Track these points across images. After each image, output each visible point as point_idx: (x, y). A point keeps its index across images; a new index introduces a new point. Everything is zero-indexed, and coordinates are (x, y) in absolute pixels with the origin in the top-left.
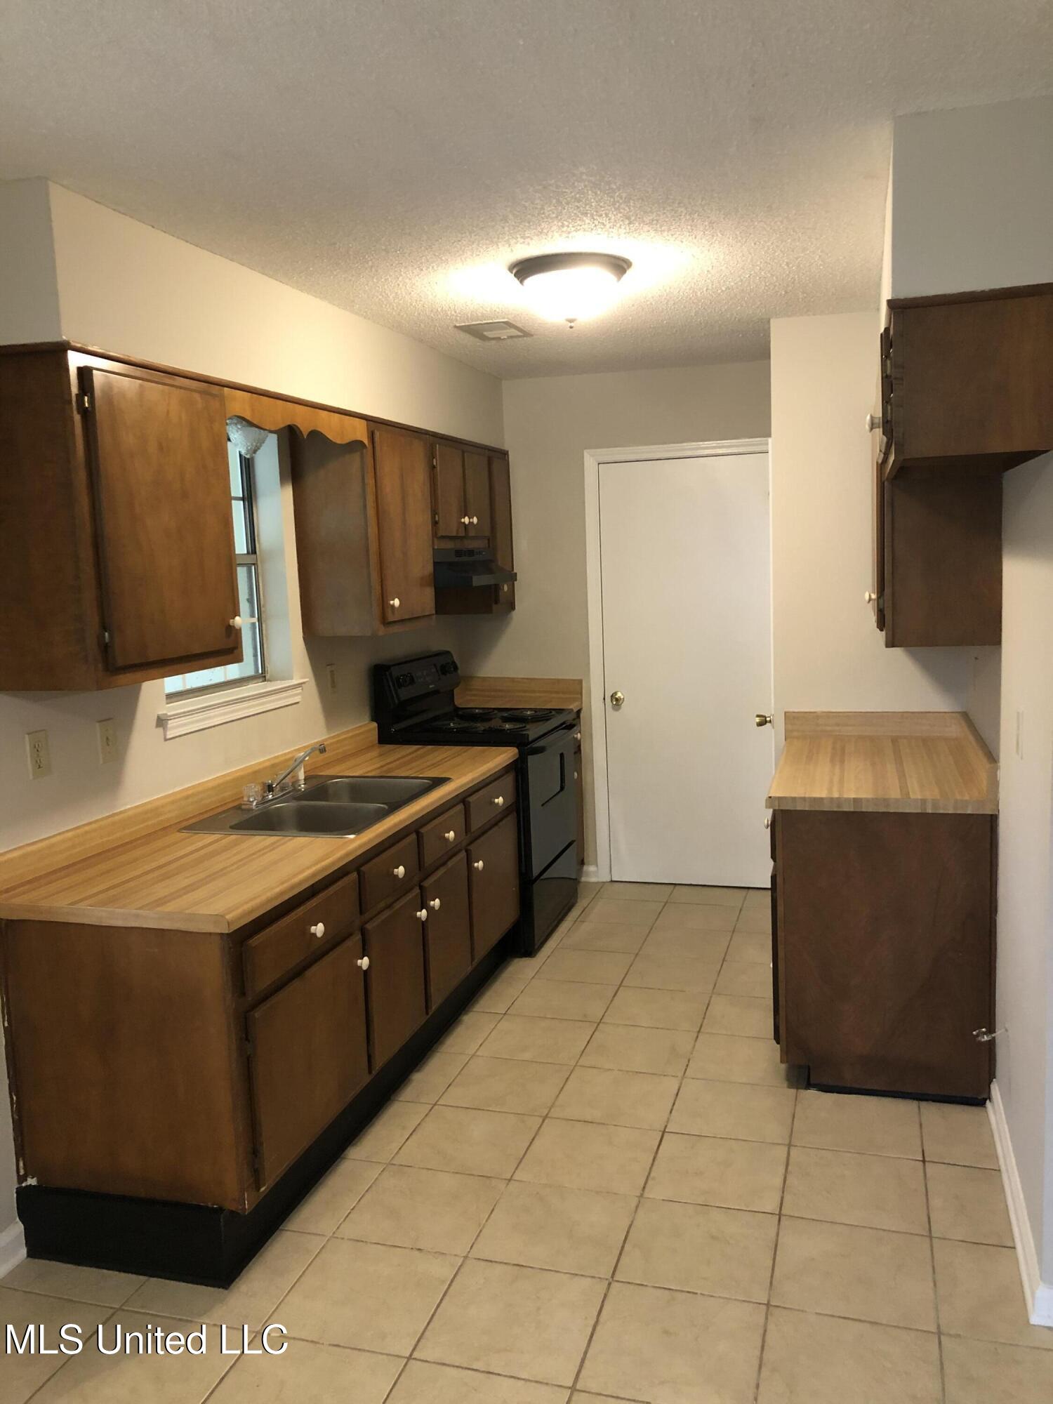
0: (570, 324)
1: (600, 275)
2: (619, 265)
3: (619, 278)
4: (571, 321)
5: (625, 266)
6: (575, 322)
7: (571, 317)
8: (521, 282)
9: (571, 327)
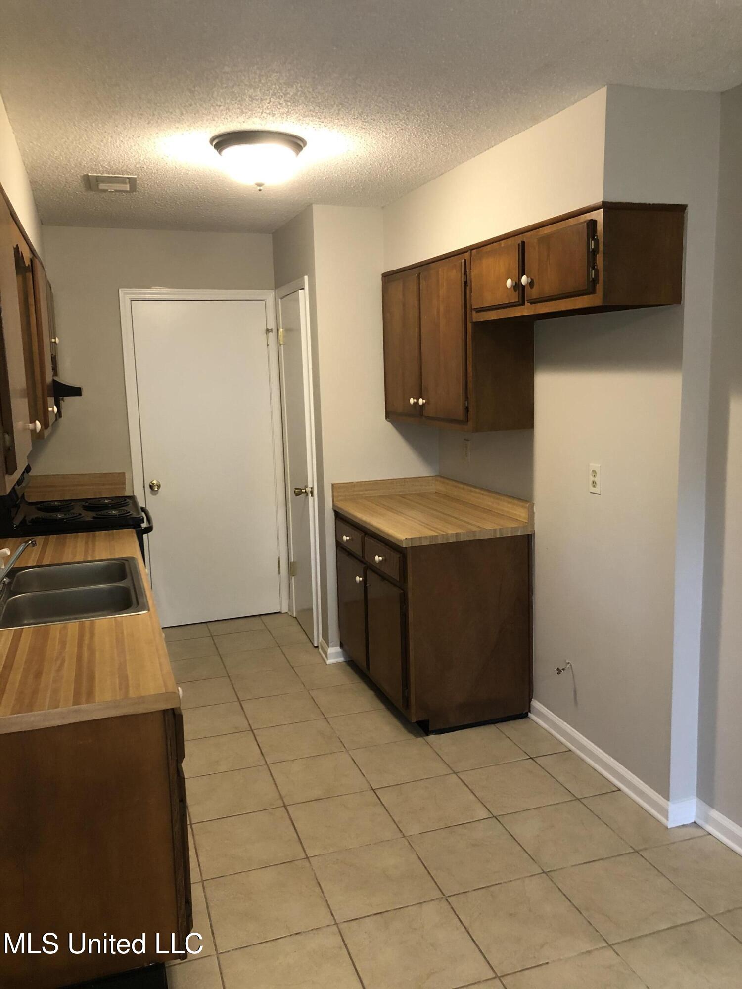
0: (259, 188)
1: (284, 150)
2: (297, 143)
3: (297, 154)
4: (260, 185)
5: (302, 144)
6: (263, 186)
7: (260, 182)
8: (220, 153)
9: (260, 190)
